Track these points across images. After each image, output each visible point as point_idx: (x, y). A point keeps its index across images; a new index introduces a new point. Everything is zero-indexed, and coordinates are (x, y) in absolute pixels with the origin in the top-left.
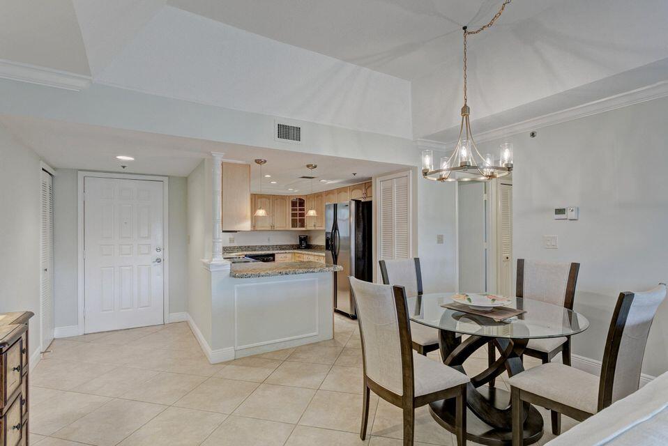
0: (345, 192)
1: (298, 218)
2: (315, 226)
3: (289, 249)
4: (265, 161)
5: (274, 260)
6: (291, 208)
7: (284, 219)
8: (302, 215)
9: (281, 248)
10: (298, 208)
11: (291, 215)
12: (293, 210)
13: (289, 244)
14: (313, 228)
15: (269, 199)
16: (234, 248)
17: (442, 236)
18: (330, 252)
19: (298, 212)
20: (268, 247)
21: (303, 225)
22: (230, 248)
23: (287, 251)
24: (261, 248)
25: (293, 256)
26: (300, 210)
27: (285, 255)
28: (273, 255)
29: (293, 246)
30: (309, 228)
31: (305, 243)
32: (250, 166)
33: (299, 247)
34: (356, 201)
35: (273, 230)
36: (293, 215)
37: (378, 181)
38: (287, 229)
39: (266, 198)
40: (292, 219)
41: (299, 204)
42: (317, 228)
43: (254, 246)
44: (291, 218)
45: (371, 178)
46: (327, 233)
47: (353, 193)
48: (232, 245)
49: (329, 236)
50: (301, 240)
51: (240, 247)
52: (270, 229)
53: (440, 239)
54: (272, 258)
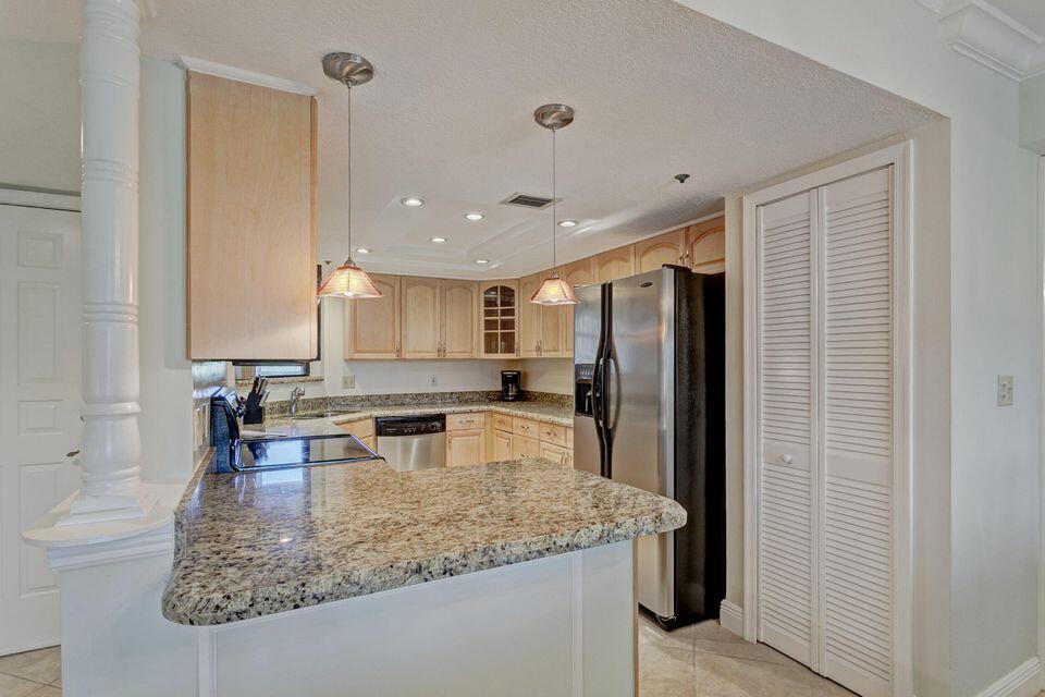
0: (623, 259)
1: (500, 332)
2: (539, 349)
3: (479, 402)
4: (368, 72)
5: (443, 428)
6: (482, 309)
7: (466, 333)
8: (508, 325)
9: (461, 398)
10: (499, 308)
11: (482, 324)
12: (488, 313)
13: (479, 389)
14: (534, 355)
15: (434, 288)
16: (355, 399)
17: (1010, 379)
18: (591, 420)
19: (499, 318)
20: (432, 398)
21: (510, 348)
22: (344, 399)
23: (475, 408)
24: (418, 399)
25: (489, 420)
26: (504, 313)
27: (468, 417)
28: (441, 418)
29: (488, 393)
30: (523, 355)
31: (514, 388)
32: (313, 100)
33: (501, 397)
34: (677, 269)
35: (441, 357)
36: (489, 325)
37: (749, 204)
38: (475, 355)
39: (426, 285)
40: (486, 334)
41: (502, 301)
42: (545, 355)
43: (400, 396)
44: (483, 331)
45: (719, 205)
46: (578, 368)
47: (644, 259)
48: (349, 393)
49: (587, 375)
50: (506, 380)
51: (368, 398)
52: (434, 355)
53: (1005, 391)
54: (438, 424)
